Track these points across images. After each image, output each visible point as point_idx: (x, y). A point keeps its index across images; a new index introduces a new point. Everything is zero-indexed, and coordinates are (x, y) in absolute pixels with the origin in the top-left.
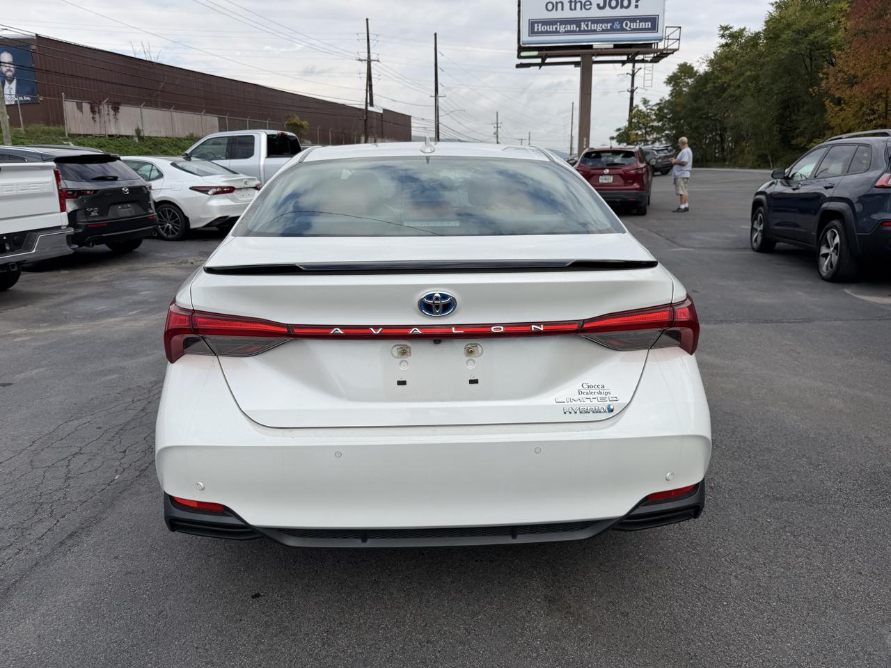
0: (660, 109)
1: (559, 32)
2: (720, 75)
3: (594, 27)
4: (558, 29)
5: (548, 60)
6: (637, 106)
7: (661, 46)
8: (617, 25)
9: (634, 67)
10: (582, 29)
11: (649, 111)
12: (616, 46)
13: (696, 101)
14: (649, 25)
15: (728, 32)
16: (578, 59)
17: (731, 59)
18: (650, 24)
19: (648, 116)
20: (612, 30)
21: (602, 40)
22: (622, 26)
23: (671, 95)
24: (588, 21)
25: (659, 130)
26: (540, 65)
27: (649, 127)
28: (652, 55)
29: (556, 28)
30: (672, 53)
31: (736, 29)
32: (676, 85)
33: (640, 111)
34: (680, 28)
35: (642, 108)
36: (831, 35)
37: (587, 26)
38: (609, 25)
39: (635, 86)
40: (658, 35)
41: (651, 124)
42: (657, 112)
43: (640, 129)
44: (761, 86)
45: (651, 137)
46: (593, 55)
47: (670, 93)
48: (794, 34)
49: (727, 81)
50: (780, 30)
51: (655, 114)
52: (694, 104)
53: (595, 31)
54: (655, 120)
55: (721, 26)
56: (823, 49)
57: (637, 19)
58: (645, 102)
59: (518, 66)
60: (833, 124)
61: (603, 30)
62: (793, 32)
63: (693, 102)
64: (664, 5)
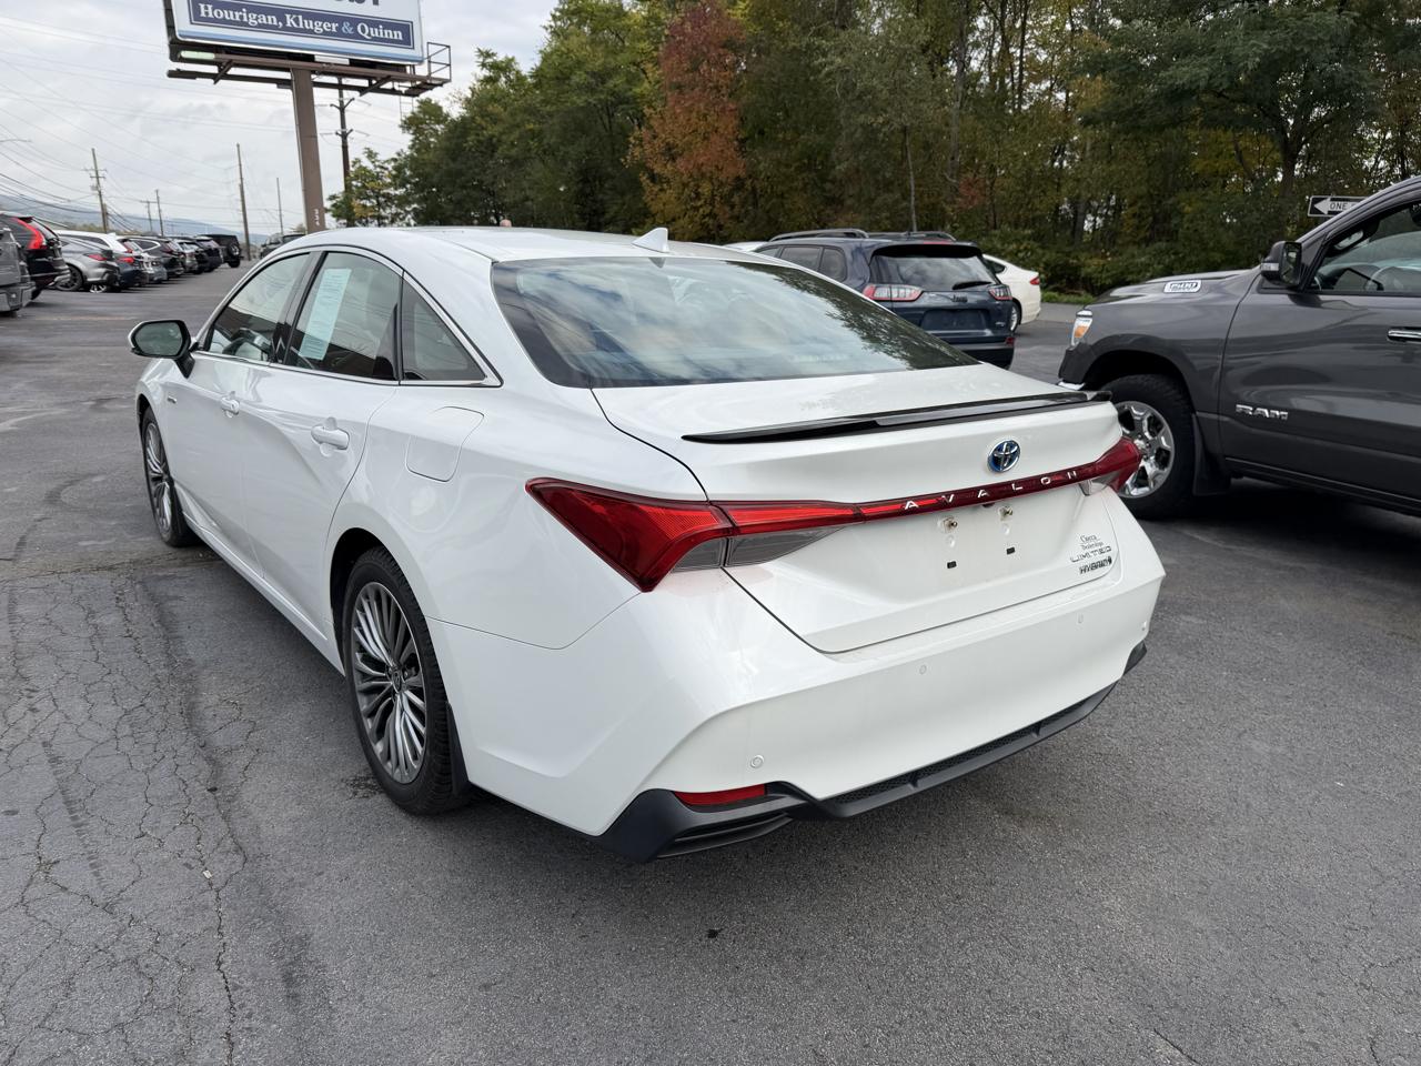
0: (398, 169)
1: (246, 24)
2: (484, 124)
3: (309, 25)
4: (245, 20)
5: (233, 71)
6: (357, 161)
7: (421, 71)
8: (346, 27)
9: (341, 95)
10: (289, 25)
11: (378, 170)
12: (353, 63)
13: (454, 160)
14: (398, 35)
15: (489, 60)
16: (286, 76)
17: (496, 101)
18: (400, 34)
19: (378, 177)
20: (339, 35)
21: (330, 49)
22: (355, 30)
23: (411, 148)
24: (298, 13)
25: (402, 201)
26: (215, 77)
27: (384, 196)
28: (409, 84)
29: (241, 17)
30: (441, 85)
31: (500, 57)
32: (418, 132)
33: (365, 168)
34: (448, 47)
35: (366, 163)
36: (635, 85)
37: (297, 21)
38: (334, 26)
39: (348, 128)
40: (416, 53)
41: (385, 191)
42: (394, 173)
43: (368, 198)
44: (546, 147)
45: (388, 211)
46: (314, 72)
47: (410, 143)
48: (589, 77)
49: (497, 134)
50: (570, 68)
51: (390, 175)
52: (452, 165)
53: (311, 32)
54: (390, 185)
55: (480, 50)
56: (627, 103)
57: (381, 23)
58: (371, 155)
59: (172, 74)
60: (654, 208)
61: (325, 33)
62: (587, 73)
63: (450, 161)
64: (419, 8)
